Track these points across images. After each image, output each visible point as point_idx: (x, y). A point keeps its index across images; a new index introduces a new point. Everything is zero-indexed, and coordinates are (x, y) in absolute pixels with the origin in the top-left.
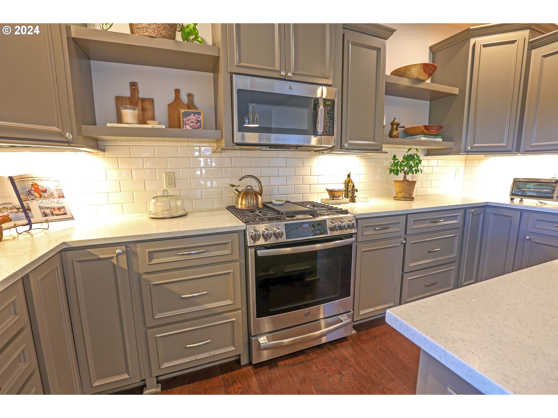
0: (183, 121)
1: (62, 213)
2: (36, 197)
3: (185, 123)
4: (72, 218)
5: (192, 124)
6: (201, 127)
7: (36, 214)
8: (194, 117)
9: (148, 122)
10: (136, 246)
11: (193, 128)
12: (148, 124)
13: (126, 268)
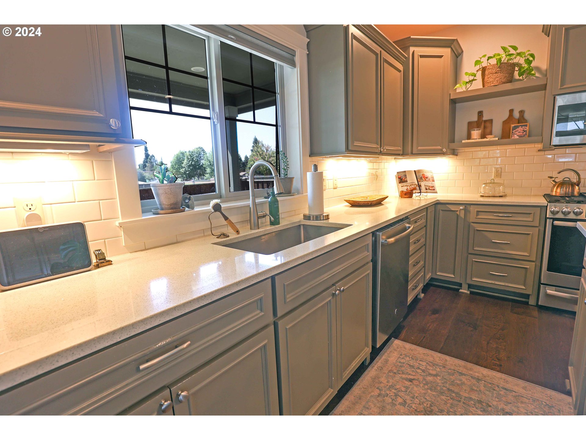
0: (512, 133)
1: (433, 189)
2: (423, 180)
3: (514, 133)
4: (436, 192)
5: (519, 134)
6: (526, 135)
7: (423, 188)
8: (521, 129)
9: (487, 136)
10: (471, 207)
11: (520, 136)
12: (487, 138)
13: (463, 218)
